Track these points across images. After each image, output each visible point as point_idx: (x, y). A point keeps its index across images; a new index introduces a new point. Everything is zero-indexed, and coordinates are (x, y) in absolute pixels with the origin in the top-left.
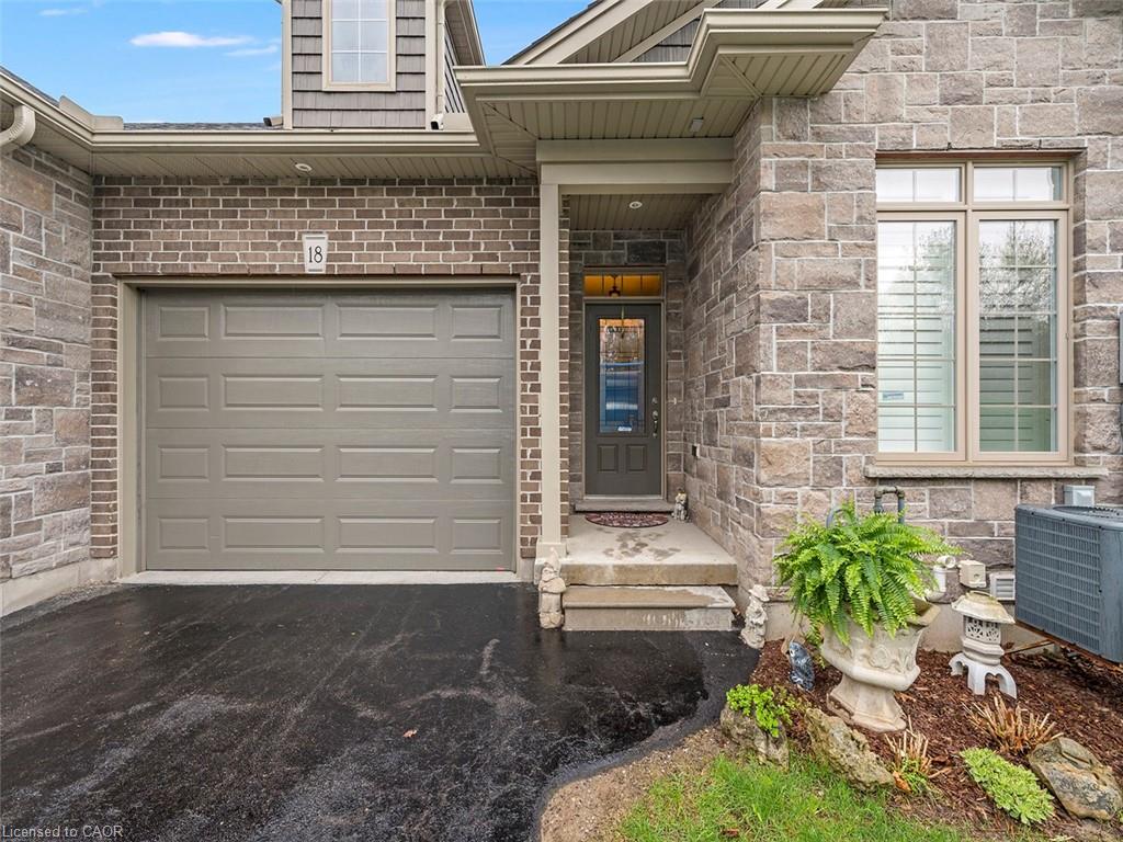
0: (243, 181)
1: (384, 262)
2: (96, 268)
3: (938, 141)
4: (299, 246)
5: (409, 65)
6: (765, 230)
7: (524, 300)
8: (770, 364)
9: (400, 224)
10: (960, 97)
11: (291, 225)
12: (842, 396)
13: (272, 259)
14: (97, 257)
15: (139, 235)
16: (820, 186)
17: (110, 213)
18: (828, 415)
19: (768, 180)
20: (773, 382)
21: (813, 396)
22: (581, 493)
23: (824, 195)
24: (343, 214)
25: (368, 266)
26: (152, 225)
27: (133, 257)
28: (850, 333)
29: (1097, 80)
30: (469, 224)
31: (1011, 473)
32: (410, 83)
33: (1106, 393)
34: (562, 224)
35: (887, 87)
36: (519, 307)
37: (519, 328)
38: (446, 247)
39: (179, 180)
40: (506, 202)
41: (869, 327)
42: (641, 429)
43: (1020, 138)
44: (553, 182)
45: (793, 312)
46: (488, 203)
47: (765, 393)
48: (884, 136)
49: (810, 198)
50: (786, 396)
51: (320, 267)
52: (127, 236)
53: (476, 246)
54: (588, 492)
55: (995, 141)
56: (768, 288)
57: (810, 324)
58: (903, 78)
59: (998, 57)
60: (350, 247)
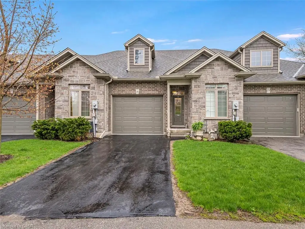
0: (128, 82)
1: (146, 93)
2: (109, 93)
3: (212, 82)
4: (135, 91)
5: (147, 61)
6: (193, 92)
7: (165, 98)
8: (193, 107)
9: (148, 88)
10: (215, 77)
11: (134, 88)
12: (201, 110)
13: (132, 92)
14: (109, 92)
15: (115, 89)
16: (199, 87)
17: (111, 86)
18: (200, 113)
19: (193, 87)
20: (194, 109)
21: (198, 111)
22: (172, 125)
23: (199, 88)
24: (141, 86)
25: (144, 93)
26: (116, 88)
27: (114, 92)
28: (202, 103)
29: (230, 75)
30: (158, 88)
31: (220, 119)
32: (147, 64)
33: (231, 110)
34: (170, 88)
35: (206, 76)
36: (164, 98)
37: (164, 101)
38: (155, 91)
39: (120, 82)
40: (162, 85)
41: (204, 103)
42: (181, 115)
43: (221, 82)
44: (169, 84)
45: (196, 101)
46: (160, 85)
47: (193, 110)
48: (206, 82)
49: (198, 89)
50: (195, 110)
51: (138, 93)
52: (113, 89)
53: (158, 90)
54: (173, 125)
55: (218, 82)
56: (193, 99)
57: (198, 103)
58: (208, 75)
59: (219, 73)
60: (142, 91)
